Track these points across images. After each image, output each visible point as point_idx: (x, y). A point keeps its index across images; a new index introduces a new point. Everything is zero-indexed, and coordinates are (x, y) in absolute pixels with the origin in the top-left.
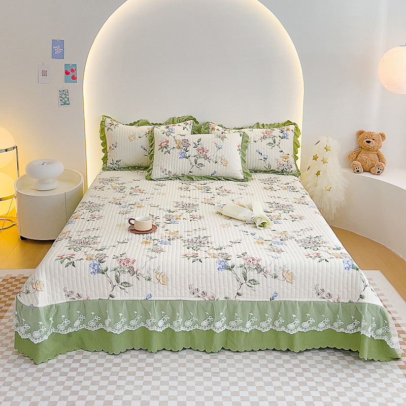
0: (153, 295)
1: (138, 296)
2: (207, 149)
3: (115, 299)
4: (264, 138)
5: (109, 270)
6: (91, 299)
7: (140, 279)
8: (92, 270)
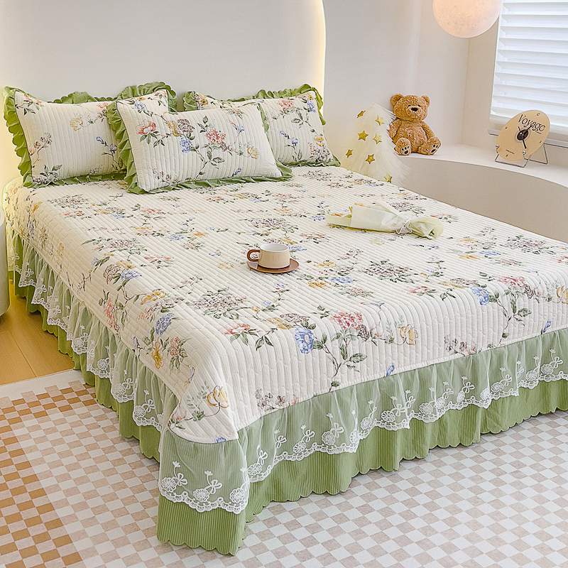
0: (396, 366)
1: (375, 372)
2: (222, 132)
3: (341, 387)
4: (285, 112)
5: (328, 338)
6: (301, 400)
7: (377, 343)
8: (301, 345)
